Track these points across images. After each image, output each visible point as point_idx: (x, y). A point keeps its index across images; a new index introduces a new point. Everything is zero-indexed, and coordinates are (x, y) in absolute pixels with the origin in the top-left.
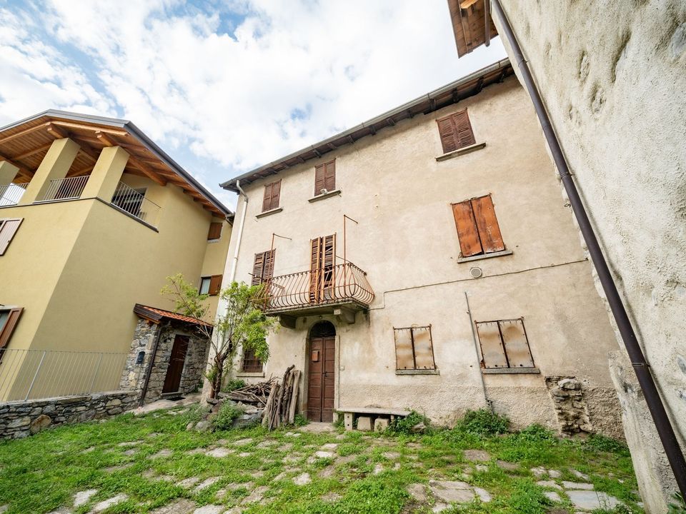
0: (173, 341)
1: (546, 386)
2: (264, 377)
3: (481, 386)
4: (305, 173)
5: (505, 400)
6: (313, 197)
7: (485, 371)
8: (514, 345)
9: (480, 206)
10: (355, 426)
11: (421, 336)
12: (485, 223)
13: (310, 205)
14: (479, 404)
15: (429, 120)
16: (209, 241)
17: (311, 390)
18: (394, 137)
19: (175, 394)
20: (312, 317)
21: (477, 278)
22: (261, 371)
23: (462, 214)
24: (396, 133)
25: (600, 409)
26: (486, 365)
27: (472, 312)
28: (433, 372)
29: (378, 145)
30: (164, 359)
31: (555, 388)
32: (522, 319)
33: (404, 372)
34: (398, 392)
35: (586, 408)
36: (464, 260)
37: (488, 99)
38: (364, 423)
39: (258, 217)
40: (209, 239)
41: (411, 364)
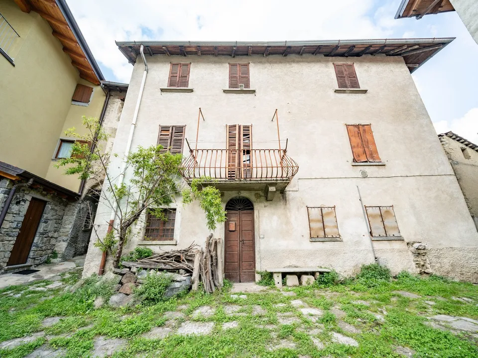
0: (28, 204)
1: (407, 248)
2: (176, 245)
3: (371, 249)
4: (217, 66)
5: (385, 257)
6: (227, 88)
7: (373, 239)
8: (389, 222)
9: (364, 131)
10: (284, 284)
11: (329, 214)
12: (368, 142)
13: (224, 94)
14: (370, 261)
15: (328, 61)
16: (73, 103)
17: (227, 255)
18: (302, 64)
19: (24, 267)
20: (230, 192)
21: (365, 178)
22: (172, 239)
23: (354, 134)
24: (303, 61)
25: (434, 260)
26: (373, 235)
27: (362, 199)
28: (338, 239)
29: (288, 66)
30: (14, 225)
31: (412, 249)
32: (392, 206)
33: (317, 240)
34: (312, 254)
35: (427, 260)
36: (357, 164)
37: (366, 62)
38: (292, 280)
39: (162, 90)
40: (73, 100)
41: (322, 234)
